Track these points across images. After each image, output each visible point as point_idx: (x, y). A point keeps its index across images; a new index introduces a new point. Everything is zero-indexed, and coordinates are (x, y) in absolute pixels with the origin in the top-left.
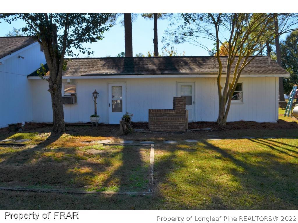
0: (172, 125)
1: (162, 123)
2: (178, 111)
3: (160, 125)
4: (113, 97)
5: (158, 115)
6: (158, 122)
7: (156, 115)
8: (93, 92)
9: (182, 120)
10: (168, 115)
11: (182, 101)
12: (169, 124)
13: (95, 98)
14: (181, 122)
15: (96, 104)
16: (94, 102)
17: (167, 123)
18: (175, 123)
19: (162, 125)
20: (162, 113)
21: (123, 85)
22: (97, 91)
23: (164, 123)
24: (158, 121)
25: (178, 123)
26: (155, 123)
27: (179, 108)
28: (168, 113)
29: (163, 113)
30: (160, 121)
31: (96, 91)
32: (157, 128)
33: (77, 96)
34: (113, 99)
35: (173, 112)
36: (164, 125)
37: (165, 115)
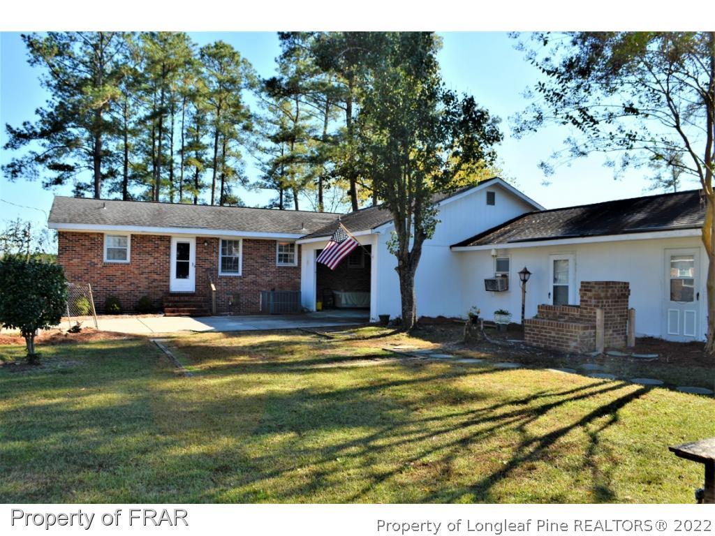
0: (558, 337)
1: (542, 332)
2: (584, 311)
3: (537, 335)
4: (555, 280)
5: (550, 316)
6: (536, 330)
7: (547, 316)
8: (521, 270)
9: (575, 329)
10: (567, 317)
11: (590, 291)
12: (553, 334)
13: (525, 281)
14: (572, 332)
15: (524, 292)
16: (521, 290)
17: (550, 333)
18: (562, 335)
19: (542, 335)
20: (556, 313)
21: (570, 257)
22: (528, 270)
23: (545, 332)
24: (536, 327)
25: (567, 335)
26: (531, 330)
27: (586, 305)
28: (566, 314)
29: (558, 313)
30: (538, 327)
31: (526, 269)
32: (534, 341)
33: (510, 278)
34: (555, 284)
35: (574, 311)
36: (545, 336)
37: (562, 317)
